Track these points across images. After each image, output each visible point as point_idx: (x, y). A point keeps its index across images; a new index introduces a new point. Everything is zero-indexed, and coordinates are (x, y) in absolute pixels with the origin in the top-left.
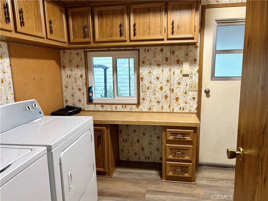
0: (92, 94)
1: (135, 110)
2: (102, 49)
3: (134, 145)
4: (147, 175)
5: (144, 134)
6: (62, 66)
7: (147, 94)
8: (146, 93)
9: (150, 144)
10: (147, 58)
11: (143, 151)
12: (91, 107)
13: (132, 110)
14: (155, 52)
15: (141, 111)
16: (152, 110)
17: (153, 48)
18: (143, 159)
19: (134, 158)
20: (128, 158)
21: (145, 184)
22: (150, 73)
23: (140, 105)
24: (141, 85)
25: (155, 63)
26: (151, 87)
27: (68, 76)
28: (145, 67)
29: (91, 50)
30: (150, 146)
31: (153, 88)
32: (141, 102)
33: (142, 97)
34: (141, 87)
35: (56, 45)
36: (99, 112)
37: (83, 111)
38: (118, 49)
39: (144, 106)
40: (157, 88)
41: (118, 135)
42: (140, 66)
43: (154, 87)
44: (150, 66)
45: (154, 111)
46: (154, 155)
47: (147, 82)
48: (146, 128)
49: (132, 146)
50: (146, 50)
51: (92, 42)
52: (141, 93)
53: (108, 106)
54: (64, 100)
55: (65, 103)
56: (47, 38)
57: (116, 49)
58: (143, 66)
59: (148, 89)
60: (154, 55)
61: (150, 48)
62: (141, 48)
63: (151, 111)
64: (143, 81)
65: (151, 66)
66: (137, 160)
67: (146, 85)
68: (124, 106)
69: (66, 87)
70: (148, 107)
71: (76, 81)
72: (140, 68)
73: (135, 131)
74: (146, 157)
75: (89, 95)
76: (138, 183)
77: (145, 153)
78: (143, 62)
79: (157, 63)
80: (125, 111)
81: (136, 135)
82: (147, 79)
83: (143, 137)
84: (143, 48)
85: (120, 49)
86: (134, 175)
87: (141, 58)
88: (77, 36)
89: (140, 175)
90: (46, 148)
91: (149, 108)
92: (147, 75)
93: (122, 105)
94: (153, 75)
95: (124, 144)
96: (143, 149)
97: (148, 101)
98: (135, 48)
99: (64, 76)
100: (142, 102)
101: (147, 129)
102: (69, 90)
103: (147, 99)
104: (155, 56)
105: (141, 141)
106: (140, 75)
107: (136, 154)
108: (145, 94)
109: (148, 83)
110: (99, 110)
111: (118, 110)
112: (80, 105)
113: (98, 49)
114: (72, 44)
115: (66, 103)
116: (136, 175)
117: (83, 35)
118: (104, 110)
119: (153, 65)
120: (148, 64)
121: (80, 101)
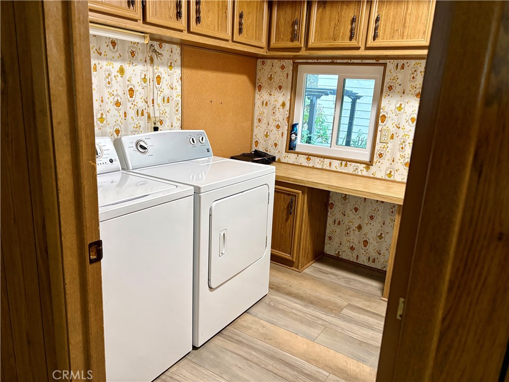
0: (296, 135)
1: (361, 173)
2: (322, 61)
3: (352, 233)
4: (360, 285)
5: (372, 217)
6: (257, 85)
7: (387, 147)
8: (387, 145)
9: (380, 237)
10: (399, 81)
11: (365, 246)
12: (291, 158)
13: (358, 172)
14: (415, 71)
15: (372, 176)
16: (394, 177)
17: (413, 62)
18: (363, 260)
19: (348, 255)
20: (339, 252)
21: (350, 296)
22: (400, 108)
23: (372, 165)
24: (379, 128)
25: (413, 91)
26: (397, 135)
27: (264, 104)
28: (392, 97)
29: (305, 61)
30: (379, 240)
31: (401, 136)
32: (375, 160)
33: (378, 151)
34: (379, 134)
35: (247, 50)
36: (302, 168)
37: (277, 162)
38: (349, 62)
39: (379, 167)
40: (408, 138)
41: (327, 211)
42: (384, 94)
43: (403, 136)
44: (401, 96)
45: (397, 180)
46: (384, 258)
47: (393, 124)
48: (377, 208)
49: (348, 233)
50: (399, 66)
51: (303, 49)
52: (378, 144)
53: (317, 160)
54: (254, 141)
55: (254, 145)
56: (233, 41)
57: (345, 61)
58: (389, 95)
59: (392, 138)
60: (413, 76)
61: (407, 63)
62: (390, 62)
63: (392, 178)
64: (385, 122)
65: (403, 95)
66: (353, 259)
67: (388, 131)
68: (344, 163)
69: (259, 120)
70: (386, 172)
71: (274, 113)
72: (383, 97)
73: (356, 209)
74: (369, 258)
75: (291, 138)
76: (339, 291)
77: (369, 250)
78: (390, 88)
79: (415, 91)
80: (345, 172)
81: (358, 216)
82: (392, 120)
83: (369, 222)
84: (394, 61)
85: (352, 61)
86: (338, 278)
87: (387, 80)
88: (282, 37)
89: (348, 281)
90: (193, 188)
91: (388, 172)
92: (393, 112)
93: (340, 161)
94: (406, 113)
95: (335, 228)
96: (366, 243)
97: (388, 160)
98: (379, 61)
99: (258, 103)
100: (377, 160)
101: (378, 210)
102: (263, 125)
103: (388, 157)
104: (413, 78)
105: (365, 229)
106: (381, 110)
107: (352, 248)
108: (384, 146)
109: (394, 127)
110: (302, 164)
111: (333, 168)
112: (275, 151)
113: (316, 61)
114: (272, 51)
115: (256, 146)
116: (342, 280)
117: (290, 37)
118: (311, 165)
119: (408, 94)
120: (398, 92)
121: (276, 145)
